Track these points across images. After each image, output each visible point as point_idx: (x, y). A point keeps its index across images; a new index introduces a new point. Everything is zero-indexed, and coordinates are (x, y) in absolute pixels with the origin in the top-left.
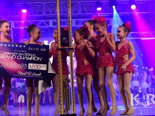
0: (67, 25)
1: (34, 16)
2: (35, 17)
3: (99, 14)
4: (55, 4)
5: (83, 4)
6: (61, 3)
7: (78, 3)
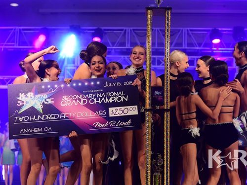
0: (163, 65)
1: (112, 49)
2: (113, 51)
3: (215, 49)
4: (146, 30)
5: (190, 32)
6: (155, 30)
7: (182, 30)
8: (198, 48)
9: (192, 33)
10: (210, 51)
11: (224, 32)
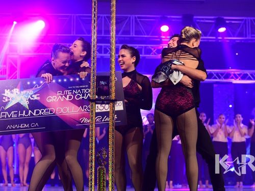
1: (56, 37)
3: (164, 37)
4: (91, 17)
5: (138, 20)
6: (102, 17)
7: (130, 17)
8: (146, 36)
9: (140, 21)
10: (159, 40)
11: (173, 20)
